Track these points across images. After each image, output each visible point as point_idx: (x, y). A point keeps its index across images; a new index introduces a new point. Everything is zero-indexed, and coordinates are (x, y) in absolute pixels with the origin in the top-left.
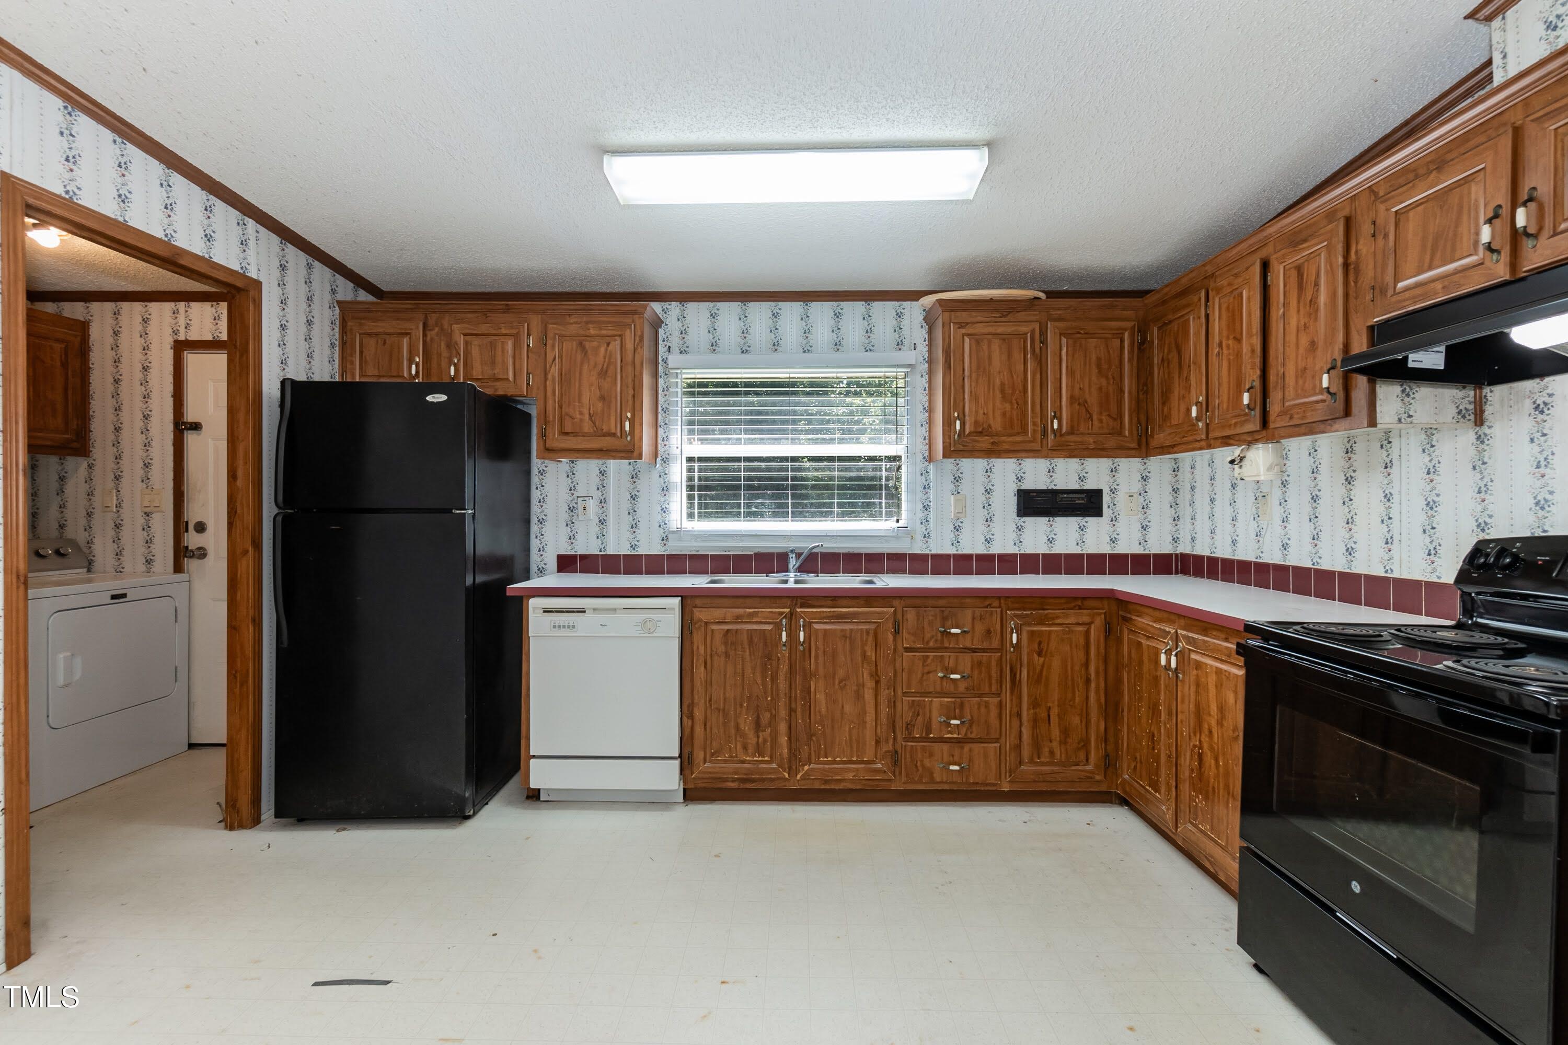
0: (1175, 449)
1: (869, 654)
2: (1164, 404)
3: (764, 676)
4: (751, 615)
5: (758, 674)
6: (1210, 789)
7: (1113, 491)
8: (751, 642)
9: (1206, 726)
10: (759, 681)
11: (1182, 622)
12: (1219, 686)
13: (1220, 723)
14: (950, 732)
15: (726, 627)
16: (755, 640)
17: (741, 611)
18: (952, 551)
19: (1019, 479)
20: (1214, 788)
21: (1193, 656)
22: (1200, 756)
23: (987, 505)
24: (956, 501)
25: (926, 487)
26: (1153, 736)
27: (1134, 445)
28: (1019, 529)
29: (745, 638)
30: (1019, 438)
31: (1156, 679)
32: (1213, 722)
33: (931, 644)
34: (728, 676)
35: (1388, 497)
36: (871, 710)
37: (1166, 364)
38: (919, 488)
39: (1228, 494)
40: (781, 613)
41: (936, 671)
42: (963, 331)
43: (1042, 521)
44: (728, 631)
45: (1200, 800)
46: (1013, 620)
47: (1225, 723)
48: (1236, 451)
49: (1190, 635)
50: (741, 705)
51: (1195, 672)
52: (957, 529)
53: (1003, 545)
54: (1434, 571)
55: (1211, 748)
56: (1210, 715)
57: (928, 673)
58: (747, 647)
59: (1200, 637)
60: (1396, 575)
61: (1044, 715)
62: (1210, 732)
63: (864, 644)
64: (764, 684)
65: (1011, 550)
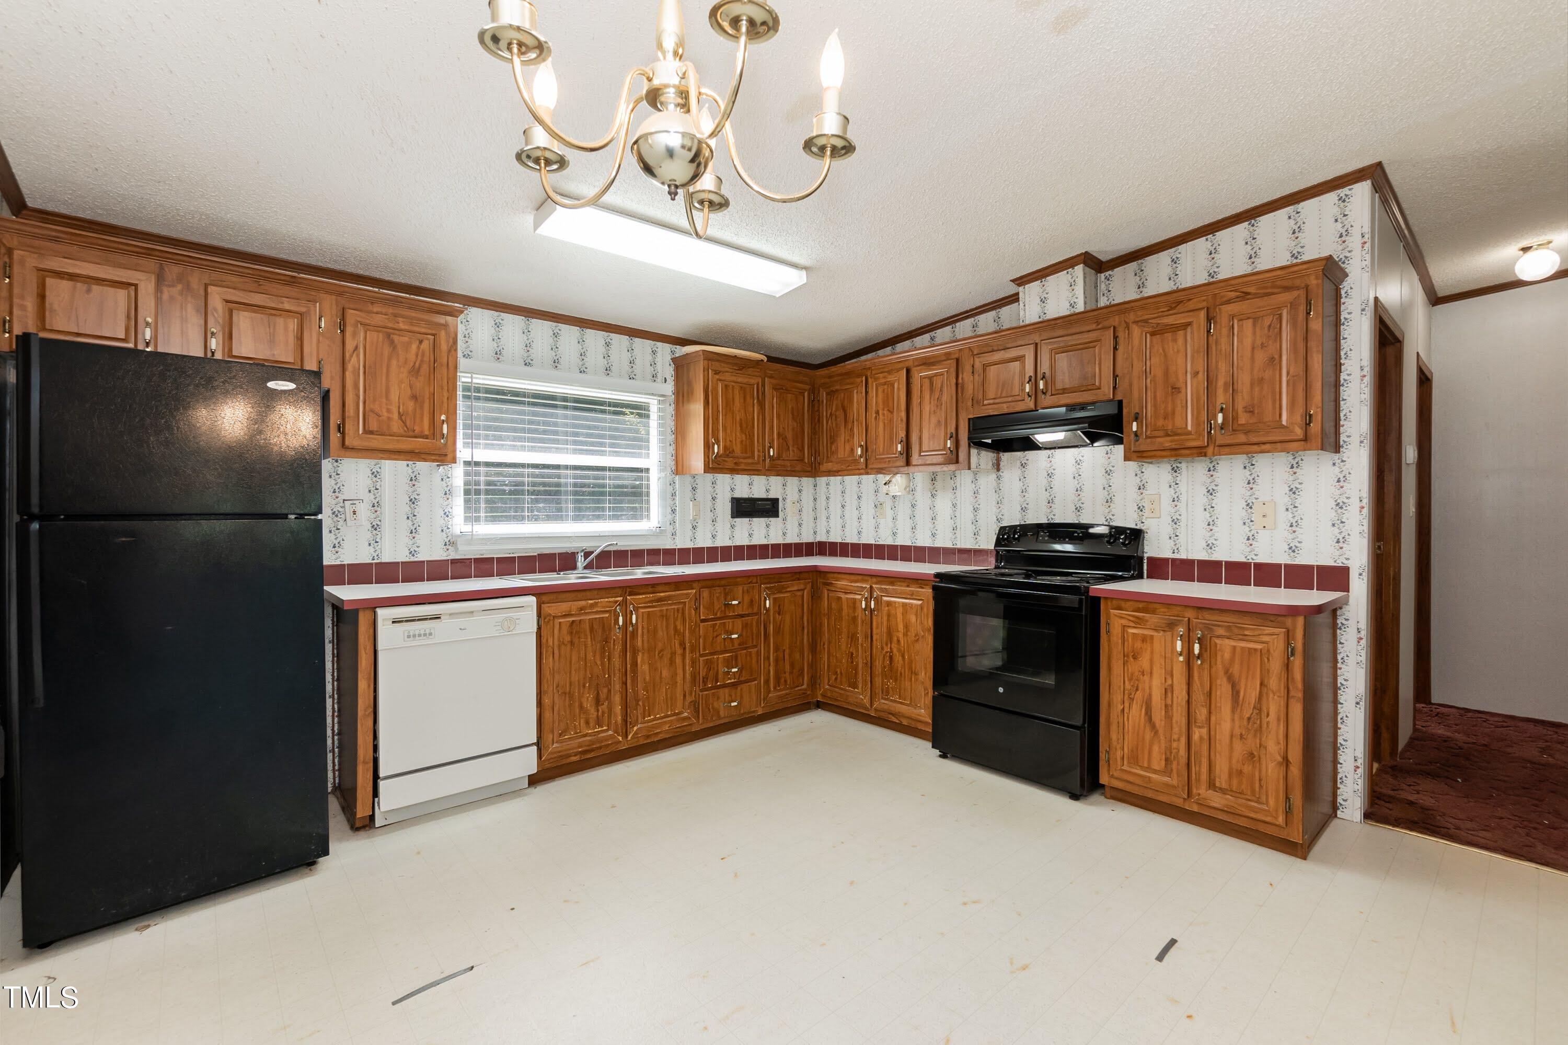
0: (840, 473)
1: (679, 628)
2: (832, 443)
3: (602, 657)
4: (592, 606)
5: (598, 657)
6: (899, 674)
7: (784, 499)
8: (592, 629)
9: (895, 639)
10: (599, 663)
11: (874, 580)
12: (905, 613)
13: (905, 634)
14: (730, 679)
15: (571, 619)
16: (595, 626)
17: (583, 603)
18: (690, 545)
19: (732, 490)
20: (901, 674)
21: (885, 598)
22: (891, 657)
23: (713, 510)
24: (694, 505)
25: (674, 495)
26: (852, 654)
27: (809, 469)
28: (732, 527)
29: (587, 627)
30: (750, 461)
31: (854, 619)
32: (901, 635)
33: (718, 615)
34: (573, 662)
35: (954, 506)
36: (680, 671)
37: (834, 417)
38: (669, 495)
39: (855, 503)
40: (616, 602)
41: (721, 634)
42: (717, 377)
43: (746, 520)
44: (573, 621)
45: (891, 684)
46: (765, 591)
47: (909, 633)
48: (888, 478)
49: (883, 587)
50: (584, 686)
51: (887, 608)
52: (694, 528)
53: (722, 541)
54: (977, 543)
55: (899, 650)
56: (898, 631)
57: (717, 636)
58: (588, 633)
59: (891, 587)
60: (958, 546)
61: (781, 655)
62: (899, 641)
63: (675, 620)
64: (603, 664)
65: (728, 543)
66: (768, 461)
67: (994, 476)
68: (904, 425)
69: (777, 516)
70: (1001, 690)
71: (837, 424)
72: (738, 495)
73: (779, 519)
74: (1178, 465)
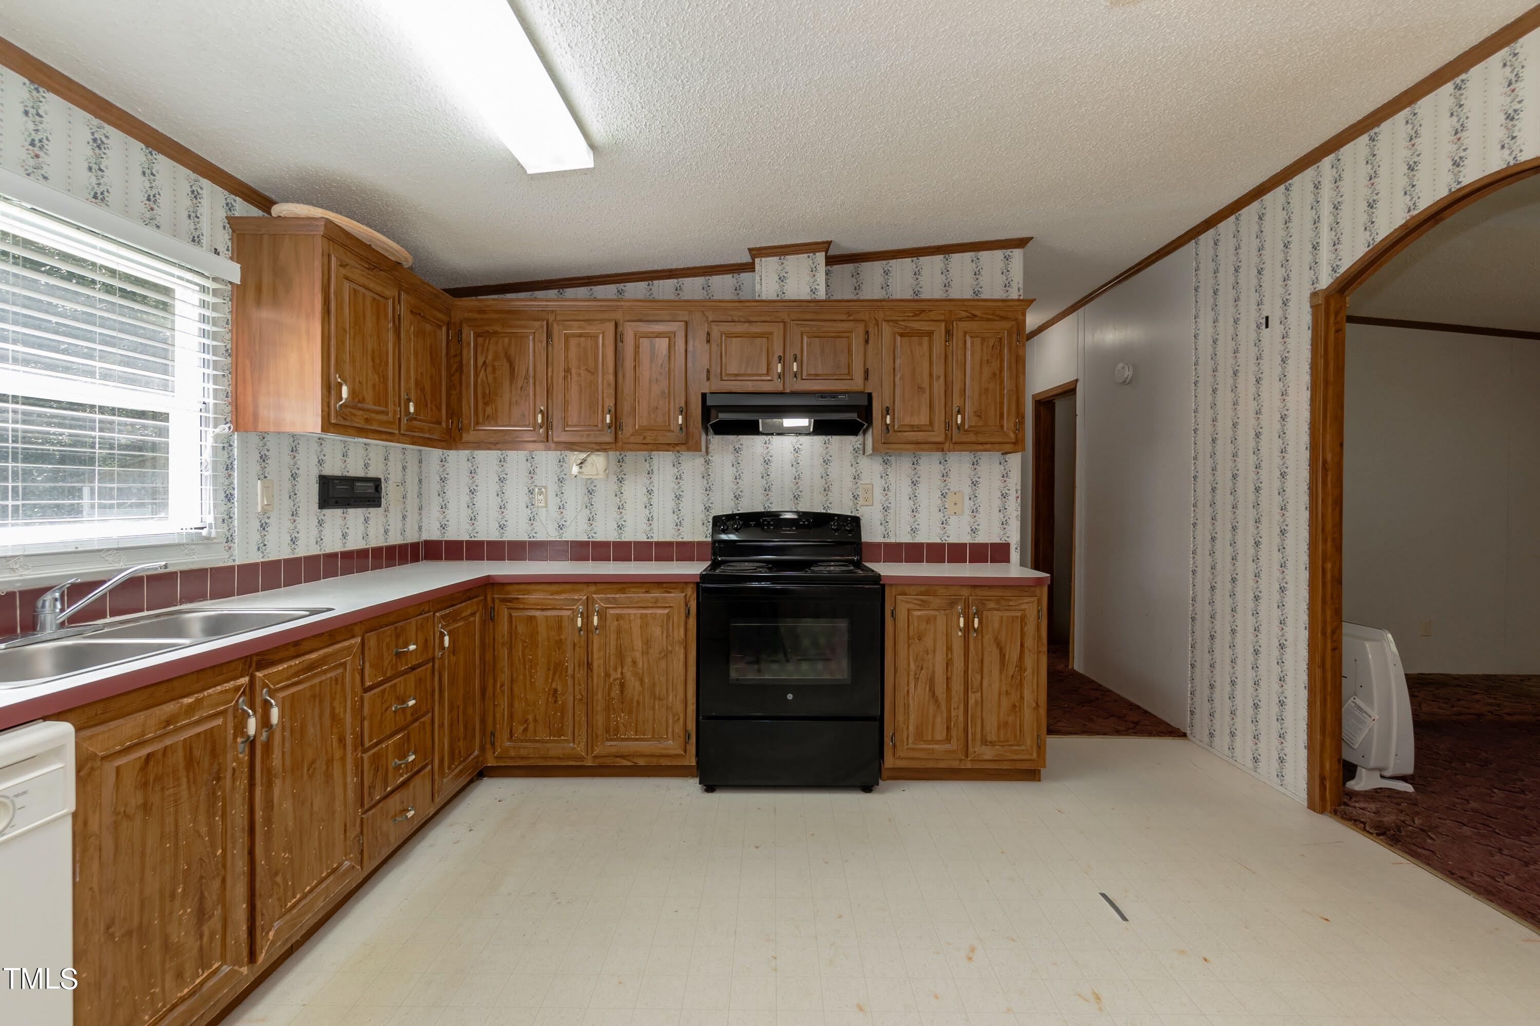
0: (499, 446)
1: (337, 711)
2: (486, 404)
3: (211, 816)
4: (191, 709)
5: (202, 818)
6: (635, 704)
7: (386, 480)
8: (190, 761)
9: (629, 661)
10: (204, 830)
11: (593, 588)
12: (645, 626)
13: (645, 653)
14: (401, 775)
15: (143, 752)
16: (197, 753)
17: (170, 708)
18: (255, 558)
19: (321, 462)
20: (638, 703)
21: (612, 611)
22: (622, 686)
23: (293, 495)
24: (264, 487)
25: (229, 467)
26: (556, 690)
27: (446, 437)
28: (321, 523)
29: (179, 757)
30: (383, 417)
31: (560, 643)
32: (638, 655)
33: (389, 674)
34: (148, 851)
35: (650, 492)
36: (339, 790)
37: (489, 369)
38: (221, 468)
39: (494, 488)
40: (237, 689)
41: (390, 706)
42: (343, 271)
43: (338, 512)
44: (149, 756)
45: (623, 718)
46: (440, 622)
47: (651, 651)
48: (583, 456)
49: (609, 596)
50: (173, 896)
51: (616, 623)
52: (264, 526)
53: (307, 548)
54: (680, 534)
55: (635, 674)
56: (633, 650)
57: (386, 710)
58: (182, 773)
59: (622, 595)
60: (655, 539)
62: (634, 663)
63: (333, 699)
64: (211, 832)
65: (314, 551)
66: (404, 421)
67: (702, 460)
68: (612, 392)
69: (379, 505)
70: (790, 697)
71: (495, 379)
72: (328, 471)
73: (380, 510)
74: (889, 458)
